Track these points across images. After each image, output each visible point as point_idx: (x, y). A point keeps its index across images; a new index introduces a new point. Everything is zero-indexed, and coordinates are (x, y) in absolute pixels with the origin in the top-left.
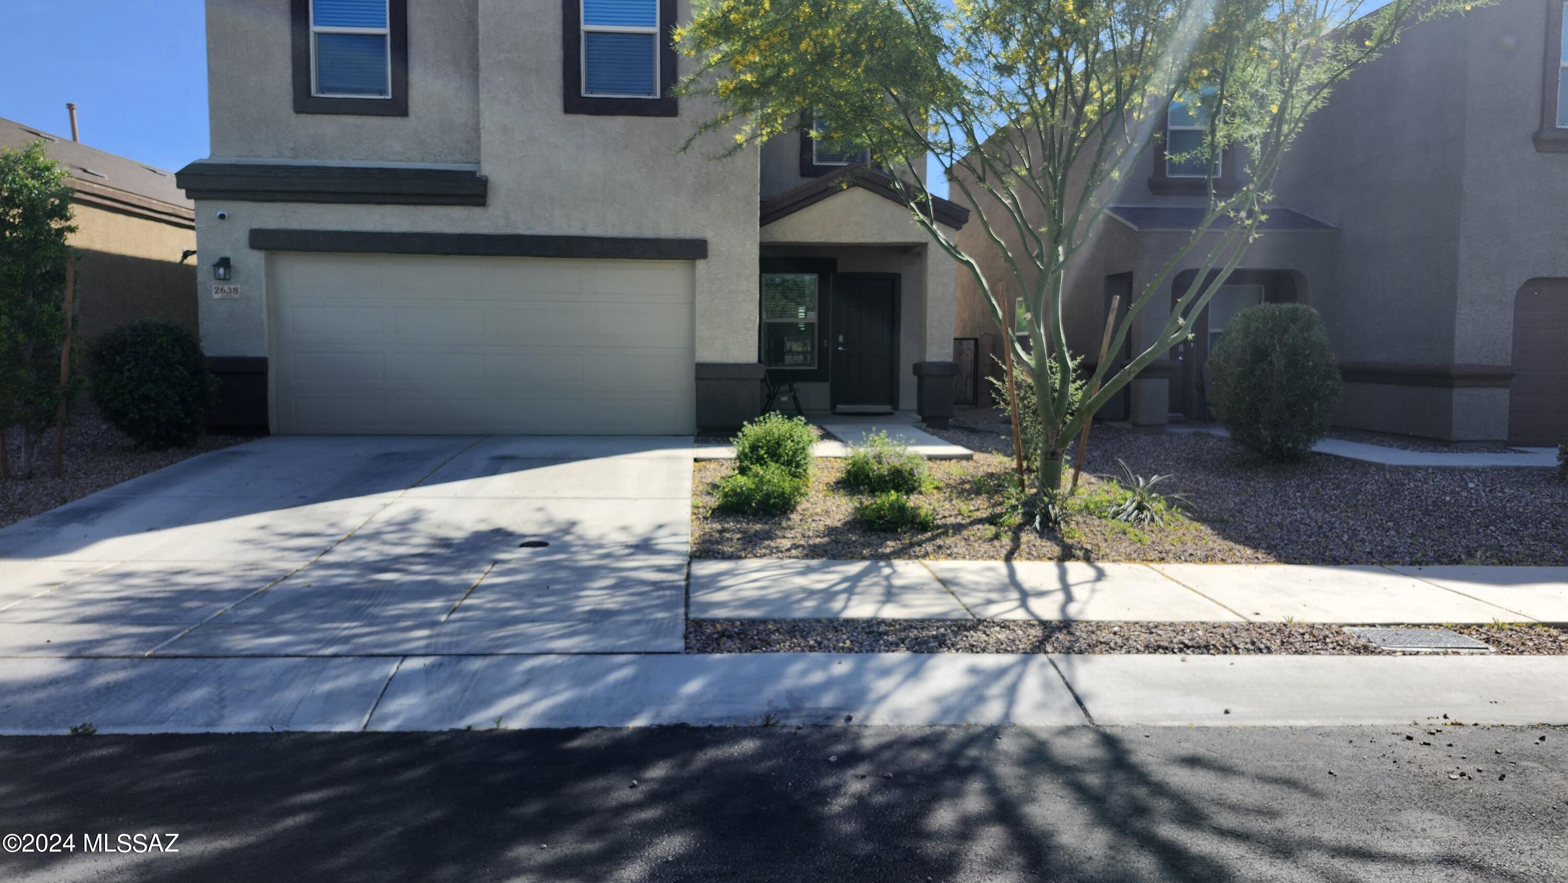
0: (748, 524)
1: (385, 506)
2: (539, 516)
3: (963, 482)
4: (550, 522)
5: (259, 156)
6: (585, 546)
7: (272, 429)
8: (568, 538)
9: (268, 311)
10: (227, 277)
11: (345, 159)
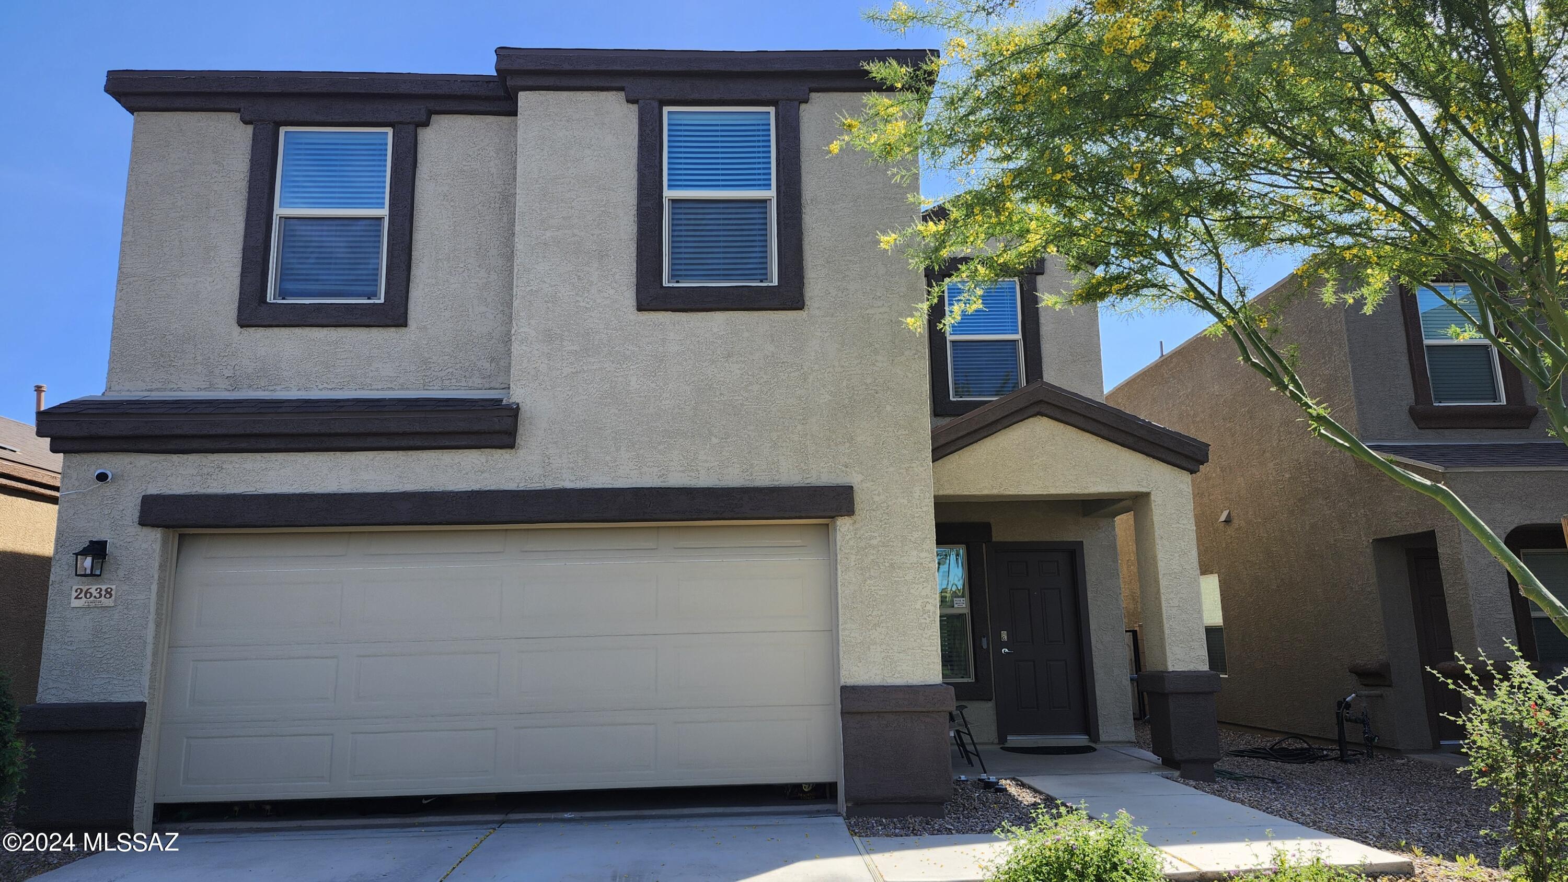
5: (177, 388)
9: (158, 625)
10: (98, 572)
11: (306, 389)
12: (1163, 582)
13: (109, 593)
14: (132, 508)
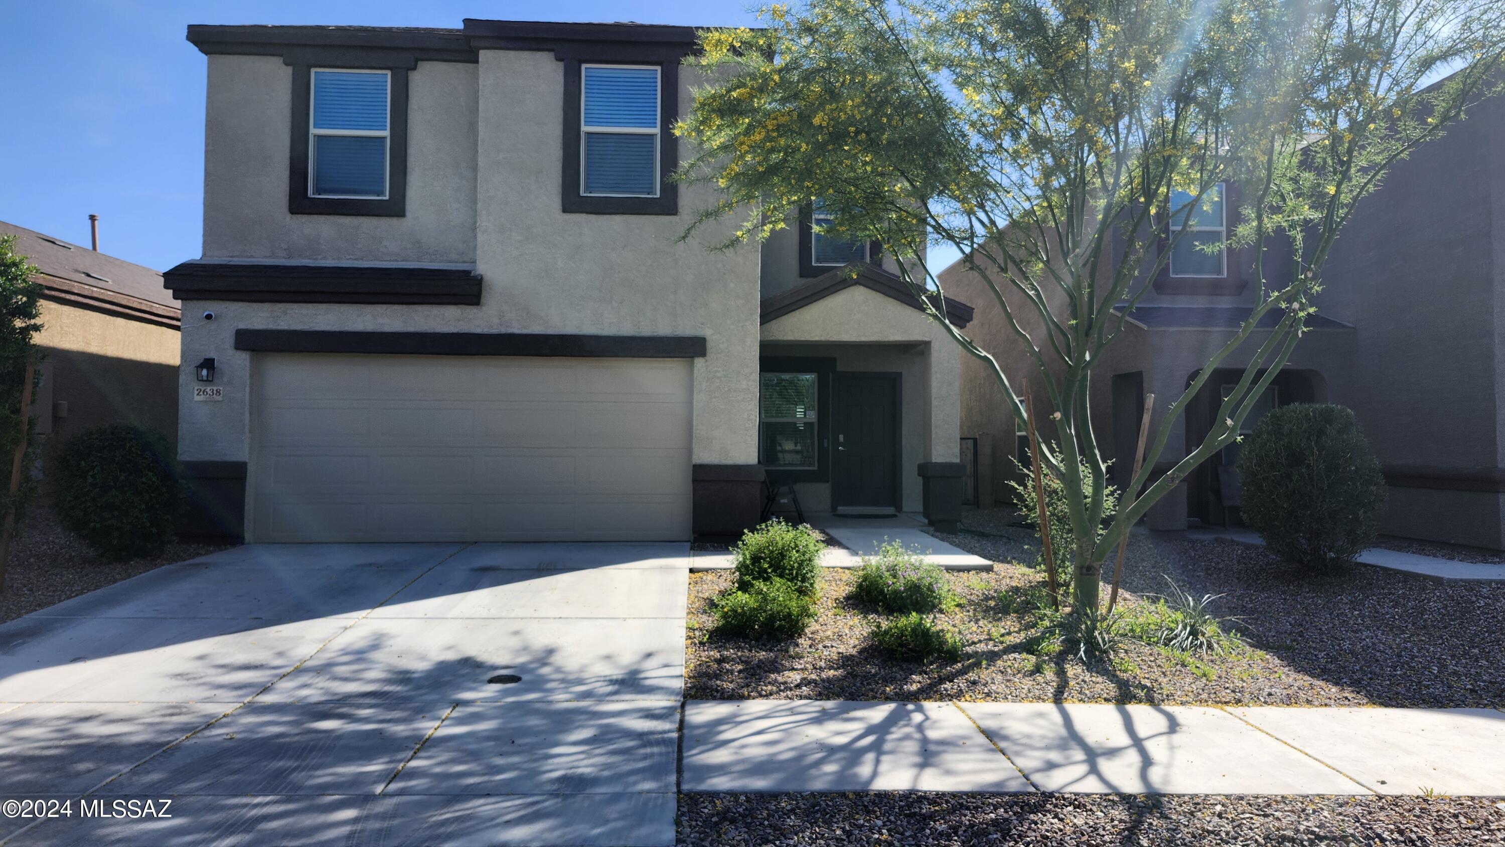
0: (750, 651)
1: (346, 629)
2: (515, 642)
3: (987, 598)
4: (525, 649)
5: (252, 257)
6: (563, 681)
7: (248, 536)
8: (545, 670)
9: (251, 413)
10: (210, 379)
11: (339, 259)
12: (934, 403)
13: (218, 392)
14: (229, 338)
